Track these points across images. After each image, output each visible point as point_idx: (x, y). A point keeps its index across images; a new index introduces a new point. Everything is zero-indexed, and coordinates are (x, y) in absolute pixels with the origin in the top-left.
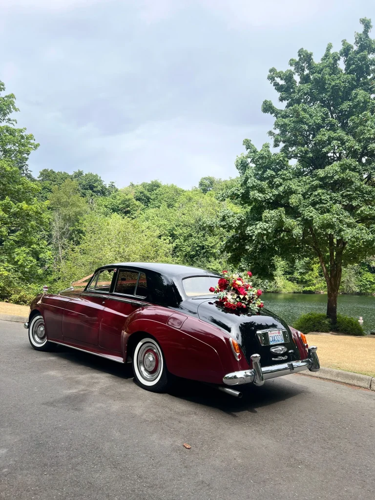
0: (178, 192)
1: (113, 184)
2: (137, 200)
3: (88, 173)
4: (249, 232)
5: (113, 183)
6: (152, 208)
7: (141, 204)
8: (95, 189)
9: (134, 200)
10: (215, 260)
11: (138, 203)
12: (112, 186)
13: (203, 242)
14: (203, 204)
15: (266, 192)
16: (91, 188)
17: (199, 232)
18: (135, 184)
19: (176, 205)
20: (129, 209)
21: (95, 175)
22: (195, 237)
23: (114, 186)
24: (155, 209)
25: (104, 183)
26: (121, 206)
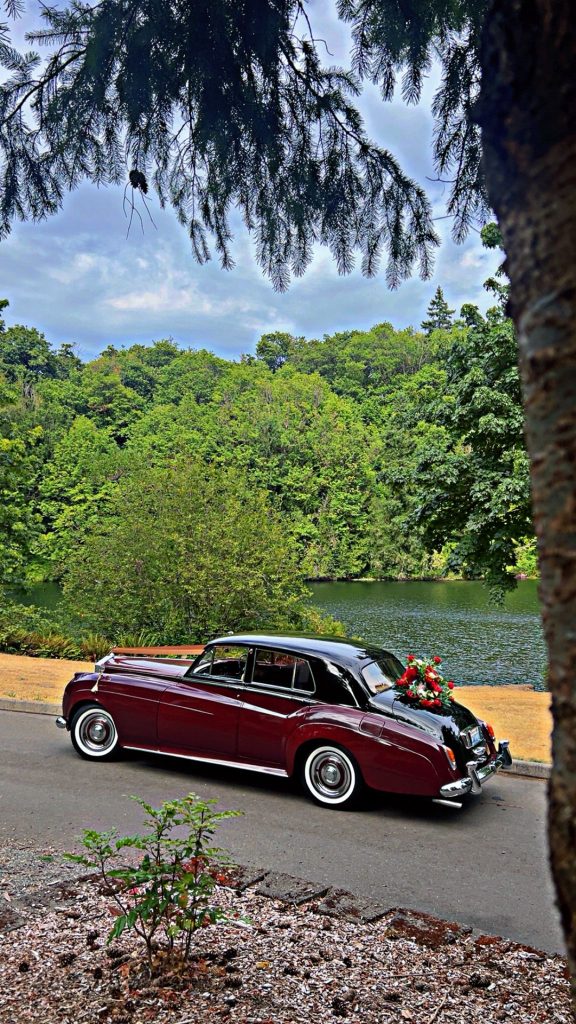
0: (217, 368)
1: (69, 350)
2: (127, 385)
3: (14, 327)
4: (479, 495)
5: (69, 346)
6: (162, 403)
7: (137, 395)
8: (32, 363)
9: (121, 387)
10: (305, 514)
11: (129, 392)
12: (67, 352)
13: (279, 479)
14: (274, 396)
15: (511, 414)
16: (25, 359)
17: (269, 456)
18: (118, 348)
19: (216, 397)
20: (110, 405)
21: (30, 329)
22: (261, 468)
23: (71, 354)
24: (168, 407)
25: (51, 349)
26: (92, 400)
